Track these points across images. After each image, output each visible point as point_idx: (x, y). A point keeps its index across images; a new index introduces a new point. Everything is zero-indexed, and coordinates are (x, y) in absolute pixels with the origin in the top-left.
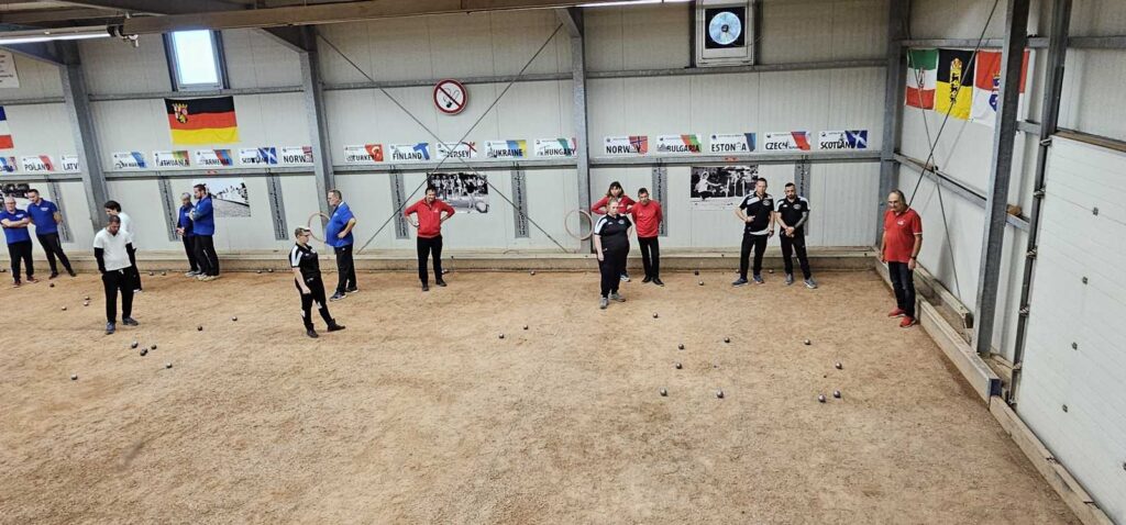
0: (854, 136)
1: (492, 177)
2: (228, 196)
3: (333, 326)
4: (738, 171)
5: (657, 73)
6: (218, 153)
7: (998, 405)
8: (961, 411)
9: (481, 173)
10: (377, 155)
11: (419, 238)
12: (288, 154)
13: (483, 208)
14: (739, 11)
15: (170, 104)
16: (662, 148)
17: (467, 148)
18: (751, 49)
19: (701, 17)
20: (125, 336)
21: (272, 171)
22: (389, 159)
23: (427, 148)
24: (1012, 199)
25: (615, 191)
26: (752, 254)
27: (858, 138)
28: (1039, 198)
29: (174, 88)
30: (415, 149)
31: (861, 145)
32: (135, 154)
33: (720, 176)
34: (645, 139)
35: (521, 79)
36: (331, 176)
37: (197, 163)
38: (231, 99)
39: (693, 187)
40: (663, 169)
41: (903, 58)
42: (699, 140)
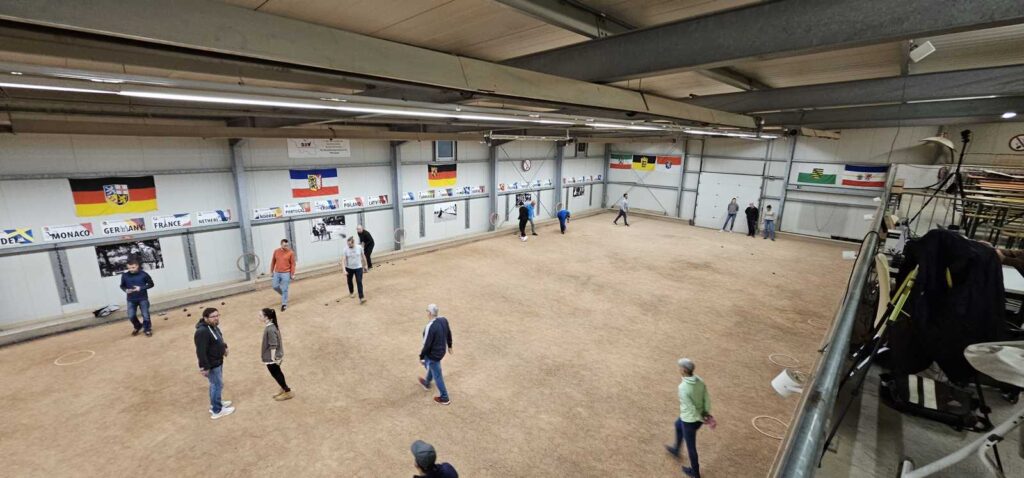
2: (449, 211)
4: (581, 188)
6: (448, 190)
9: (530, 193)
10: (502, 188)
12: (473, 189)
15: (430, 167)
16: (568, 182)
17: (527, 184)
21: (467, 198)
22: (506, 190)
23: (517, 185)
27: (600, 177)
29: (435, 160)
30: (513, 185)
31: (600, 179)
32: (410, 194)
34: (565, 179)
37: (438, 196)
39: (573, 194)
40: (568, 188)
42: (575, 179)
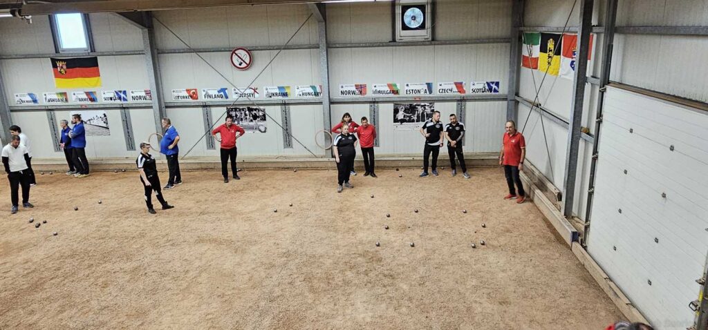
0: (491, 85)
1: (269, 109)
2: (95, 122)
3: (166, 206)
4: (422, 106)
5: (372, 45)
6: (87, 94)
7: (577, 247)
8: (555, 252)
9: (262, 107)
10: (194, 96)
11: (222, 150)
12: (135, 95)
13: (263, 129)
14: (422, 7)
15: (54, 62)
16: (375, 92)
17: (253, 91)
18: (430, 30)
19: (399, 11)
20: (25, 215)
21: (124, 106)
22: (202, 98)
23: (226, 91)
24: (584, 123)
25: (347, 119)
26: (431, 158)
27: (494, 86)
28: (599, 123)
29: (57, 51)
30: (219, 92)
31: (495, 91)
32: (30, 95)
33: (411, 109)
34: (365, 86)
35: (287, 47)
36: (164, 109)
37: (73, 100)
38: (95, 59)
39: (395, 116)
40: (376, 105)
41: (520, 38)
42: (399, 87)
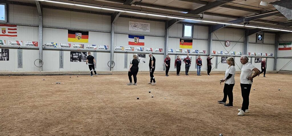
0: (271, 54)
4: (260, 59)
5: (252, 43)
6: (188, 50)
10: (214, 53)
12: (200, 52)
15: (181, 40)
16: (252, 55)
21: (197, 55)
22: (216, 54)
23: (222, 52)
29: (183, 37)
30: (220, 52)
31: (272, 56)
32: (171, 49)
33: (258, 59)
38: (192, 40)
39: (255, 61)
40: (252, 58)
